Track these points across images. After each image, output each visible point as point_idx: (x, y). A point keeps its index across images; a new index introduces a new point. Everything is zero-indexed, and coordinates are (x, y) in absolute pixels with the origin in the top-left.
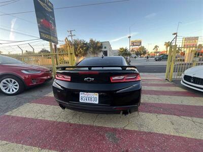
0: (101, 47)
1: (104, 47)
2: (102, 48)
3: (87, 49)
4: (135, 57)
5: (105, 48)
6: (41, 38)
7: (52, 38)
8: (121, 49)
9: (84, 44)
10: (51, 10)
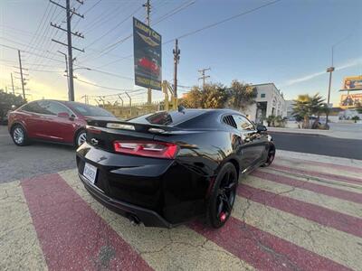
0: (254, 94)
1: (259, 95)
2: (255, 96)
3: (225, 100)
4: (356, 119)
5: (263, 96)
6: (137, 83)
7: (152, 83)
8: (302, 97)
9: (220, 90)
10: (156, 44)
